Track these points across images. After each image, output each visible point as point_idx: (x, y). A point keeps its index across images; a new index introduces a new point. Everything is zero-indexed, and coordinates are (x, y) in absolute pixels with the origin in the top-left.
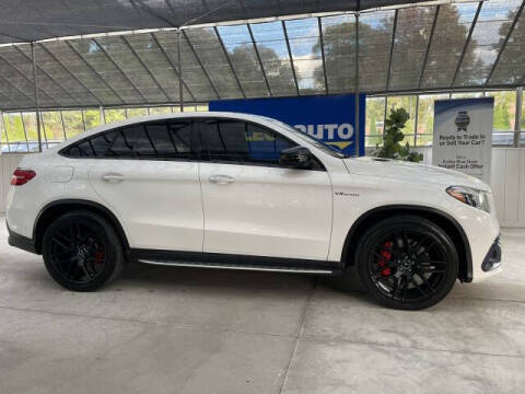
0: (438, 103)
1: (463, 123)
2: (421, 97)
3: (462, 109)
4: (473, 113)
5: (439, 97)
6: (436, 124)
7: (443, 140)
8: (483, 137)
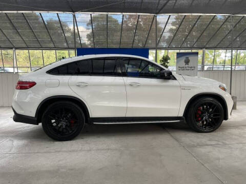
0: (178, 54)
1: (187, 62)
2: (169, 51)
3: (187, 56)
4: (191, 58)
5: (178, 51)
6: (177, 62)
7: (180, 68)
8: (194, 67)
